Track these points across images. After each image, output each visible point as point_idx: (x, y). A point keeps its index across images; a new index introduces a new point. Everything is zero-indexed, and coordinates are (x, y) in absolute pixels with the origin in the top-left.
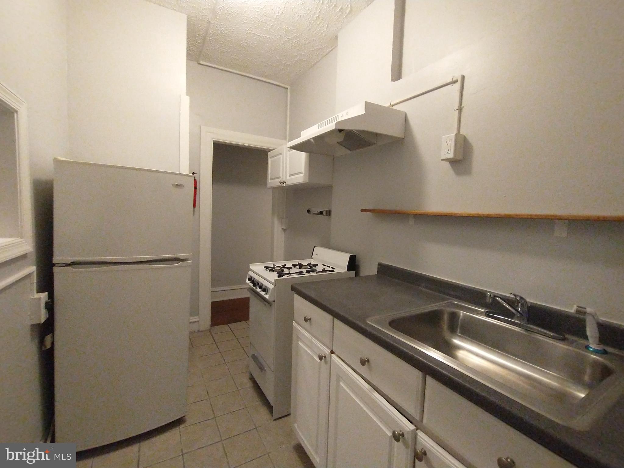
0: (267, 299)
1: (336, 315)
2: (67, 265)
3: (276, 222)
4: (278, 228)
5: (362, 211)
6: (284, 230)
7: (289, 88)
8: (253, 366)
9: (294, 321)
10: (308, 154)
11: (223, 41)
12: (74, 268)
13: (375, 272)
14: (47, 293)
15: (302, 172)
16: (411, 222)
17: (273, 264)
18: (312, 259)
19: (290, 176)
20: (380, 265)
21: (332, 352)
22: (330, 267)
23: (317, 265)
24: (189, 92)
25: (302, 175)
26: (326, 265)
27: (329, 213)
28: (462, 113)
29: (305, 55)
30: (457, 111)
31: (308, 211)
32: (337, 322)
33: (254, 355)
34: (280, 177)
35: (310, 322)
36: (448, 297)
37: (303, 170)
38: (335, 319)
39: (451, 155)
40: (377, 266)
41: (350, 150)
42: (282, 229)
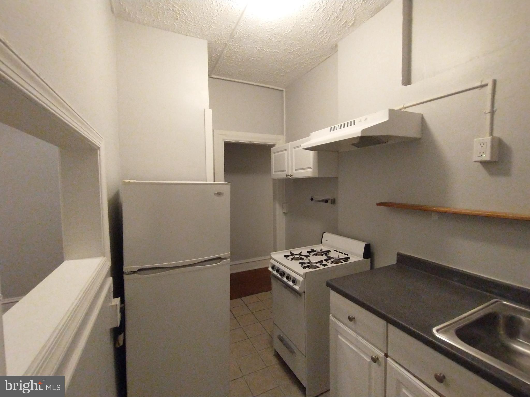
0: (297, 290)
1: (389, 321)
2: (134, 272)
3: (278, 206)
4: (279, 211)
5: (379, 204)
6: (285, 214)
7: (284, 90)
8: (278, 346)
9: (330, 315)
10: (316, 152)
11: (234, 58)
12: (140, 275)
13: (394, 261)
14: (119, 298)
15: (311, 167)
16: (435, 217)
17: (291, 252)
18: (322, 244)
19: (296, 170)
20: (398, 254)
21: (386, 356)
22: (343, 253)
23: (330, 251)
24: (211, 106)
25: (310, 170)
26: (338, 251)
27: (334, 201)
28: (495, 117)
29: (304, 63)
30: (489, 114)
31: (312, 199)
32: (391, 327)
33: (280, 335)
34: (285, 171)
35: (355, 322)
36: (492, 295)
37: (311, 165)
38: (389, 324)
39: (487, 157)
40: (396, 256)
41: (358, 147)
42: (283, 212)
